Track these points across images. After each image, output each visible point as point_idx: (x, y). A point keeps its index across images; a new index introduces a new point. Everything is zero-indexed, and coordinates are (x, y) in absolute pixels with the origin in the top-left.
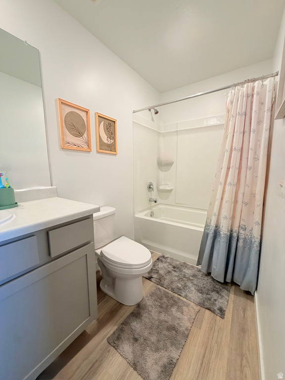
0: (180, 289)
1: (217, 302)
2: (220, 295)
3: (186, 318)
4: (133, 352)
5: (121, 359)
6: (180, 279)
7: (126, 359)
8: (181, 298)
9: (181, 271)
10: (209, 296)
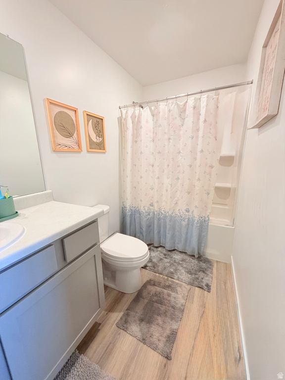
0: (172, 273)
1: (204, 280)
2: (206, 274)
3: (180, 296)
4: (141, 331)
5: (131, 338)
6: (172, 265)
7: (135, 337)
8: (174, 280)
9: (172, 257)
10: (197, 276)
